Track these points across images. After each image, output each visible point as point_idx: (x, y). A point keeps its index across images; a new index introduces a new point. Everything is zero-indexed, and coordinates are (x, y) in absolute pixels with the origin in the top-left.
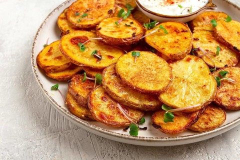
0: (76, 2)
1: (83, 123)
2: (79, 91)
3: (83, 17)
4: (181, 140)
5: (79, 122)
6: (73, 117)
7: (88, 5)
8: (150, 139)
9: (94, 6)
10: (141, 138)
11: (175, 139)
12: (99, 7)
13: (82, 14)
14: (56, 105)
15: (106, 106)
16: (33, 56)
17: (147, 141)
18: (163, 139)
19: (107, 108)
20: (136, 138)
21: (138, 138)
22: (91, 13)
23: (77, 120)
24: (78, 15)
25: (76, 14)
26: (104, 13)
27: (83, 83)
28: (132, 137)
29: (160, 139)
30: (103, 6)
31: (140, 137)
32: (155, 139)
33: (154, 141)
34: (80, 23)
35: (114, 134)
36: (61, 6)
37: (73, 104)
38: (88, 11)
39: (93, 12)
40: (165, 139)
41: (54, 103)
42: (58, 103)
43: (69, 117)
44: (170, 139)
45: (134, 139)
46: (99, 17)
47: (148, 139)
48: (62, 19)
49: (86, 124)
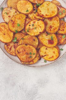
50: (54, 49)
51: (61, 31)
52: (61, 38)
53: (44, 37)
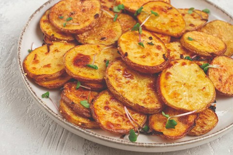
0: (57, 3)
1: (82, 130)
2: (73, 99)
3: (68, 20)
4: (178, 145)
5: (78, 130)
6: (72, 125)
7: (72, 7)
8: (149, 145)
9: (78, 9)
10: (140, 145)
11: (173, 144)
12: (84, 10)
13: (66, 17)
14: (53, 113)
15: (111, 115)
16: (20, 62)
17: (146, 147)
18: (161, 145)
19: (112, 116)
20: (136, 144)
21: (138, 144)
22: (76, 17)
23: (76, 127)
24: (62, 19)
25: (60, 17)
26: (90, 18)
27: (76, 91)
28: (131, 143)
29: (159, 145)
30: (88, 9)
31: (139, 143)
32: (153, 145)
33: (152, 147)
34: (66, 28)
35: (114, 141)
36: (42, 7)
37: (69, 112)
38: (72, 14)
39: (78, 16)
40: (163, 145)
41: (50, 111)
42: (54, 111)
43: (67, 124)
44: (168, 145)
45: (134, 146)
46: (85, 21)
47: (147, 145)
48: (44, 21)
49: (85, 131)
50: (57, 67)
51: (107, 103)
52: (84, 97)
53: (102, 53)
